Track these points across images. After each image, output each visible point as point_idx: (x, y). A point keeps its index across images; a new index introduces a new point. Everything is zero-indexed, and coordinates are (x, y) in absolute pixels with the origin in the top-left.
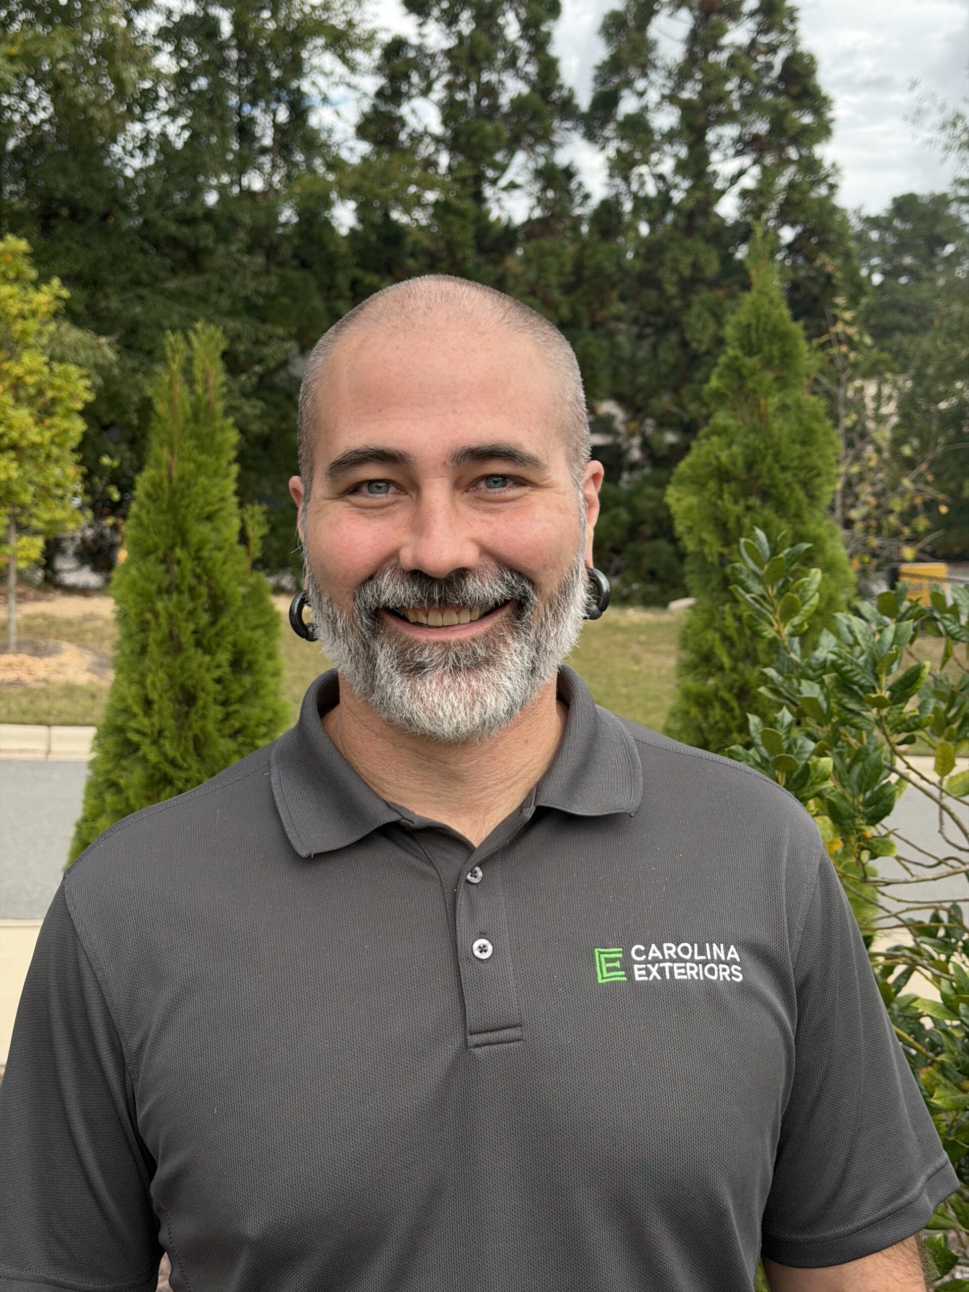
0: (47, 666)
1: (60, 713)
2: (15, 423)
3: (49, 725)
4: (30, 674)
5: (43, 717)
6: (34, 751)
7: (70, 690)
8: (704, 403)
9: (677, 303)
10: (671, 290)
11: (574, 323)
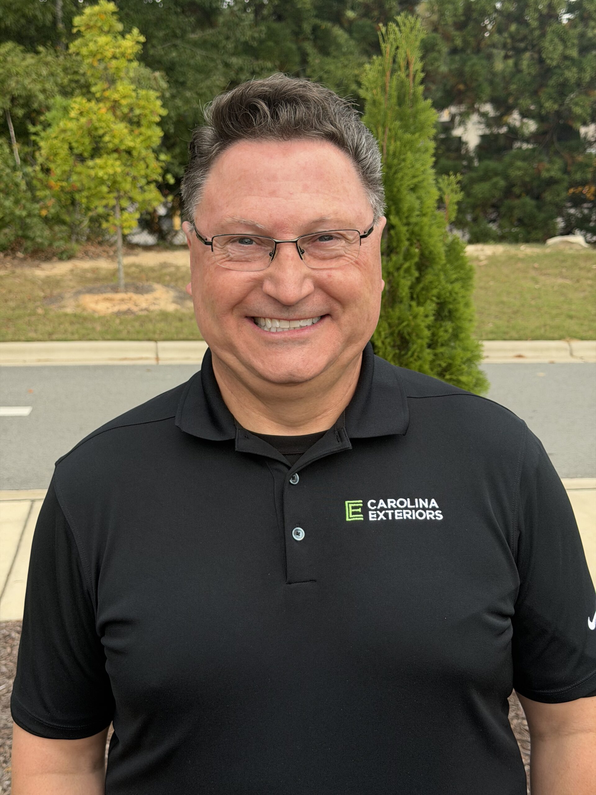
0: (147, 300)
1: (161, 332)
2: (116, 133)
3: (156, 340)
4: (137, 306)
5: (151, 335)
6: (147, 359)
7: (164, 316)
8: (555, 102)
9: (537, 33)
10: (534, 24)
11: (463, 50)
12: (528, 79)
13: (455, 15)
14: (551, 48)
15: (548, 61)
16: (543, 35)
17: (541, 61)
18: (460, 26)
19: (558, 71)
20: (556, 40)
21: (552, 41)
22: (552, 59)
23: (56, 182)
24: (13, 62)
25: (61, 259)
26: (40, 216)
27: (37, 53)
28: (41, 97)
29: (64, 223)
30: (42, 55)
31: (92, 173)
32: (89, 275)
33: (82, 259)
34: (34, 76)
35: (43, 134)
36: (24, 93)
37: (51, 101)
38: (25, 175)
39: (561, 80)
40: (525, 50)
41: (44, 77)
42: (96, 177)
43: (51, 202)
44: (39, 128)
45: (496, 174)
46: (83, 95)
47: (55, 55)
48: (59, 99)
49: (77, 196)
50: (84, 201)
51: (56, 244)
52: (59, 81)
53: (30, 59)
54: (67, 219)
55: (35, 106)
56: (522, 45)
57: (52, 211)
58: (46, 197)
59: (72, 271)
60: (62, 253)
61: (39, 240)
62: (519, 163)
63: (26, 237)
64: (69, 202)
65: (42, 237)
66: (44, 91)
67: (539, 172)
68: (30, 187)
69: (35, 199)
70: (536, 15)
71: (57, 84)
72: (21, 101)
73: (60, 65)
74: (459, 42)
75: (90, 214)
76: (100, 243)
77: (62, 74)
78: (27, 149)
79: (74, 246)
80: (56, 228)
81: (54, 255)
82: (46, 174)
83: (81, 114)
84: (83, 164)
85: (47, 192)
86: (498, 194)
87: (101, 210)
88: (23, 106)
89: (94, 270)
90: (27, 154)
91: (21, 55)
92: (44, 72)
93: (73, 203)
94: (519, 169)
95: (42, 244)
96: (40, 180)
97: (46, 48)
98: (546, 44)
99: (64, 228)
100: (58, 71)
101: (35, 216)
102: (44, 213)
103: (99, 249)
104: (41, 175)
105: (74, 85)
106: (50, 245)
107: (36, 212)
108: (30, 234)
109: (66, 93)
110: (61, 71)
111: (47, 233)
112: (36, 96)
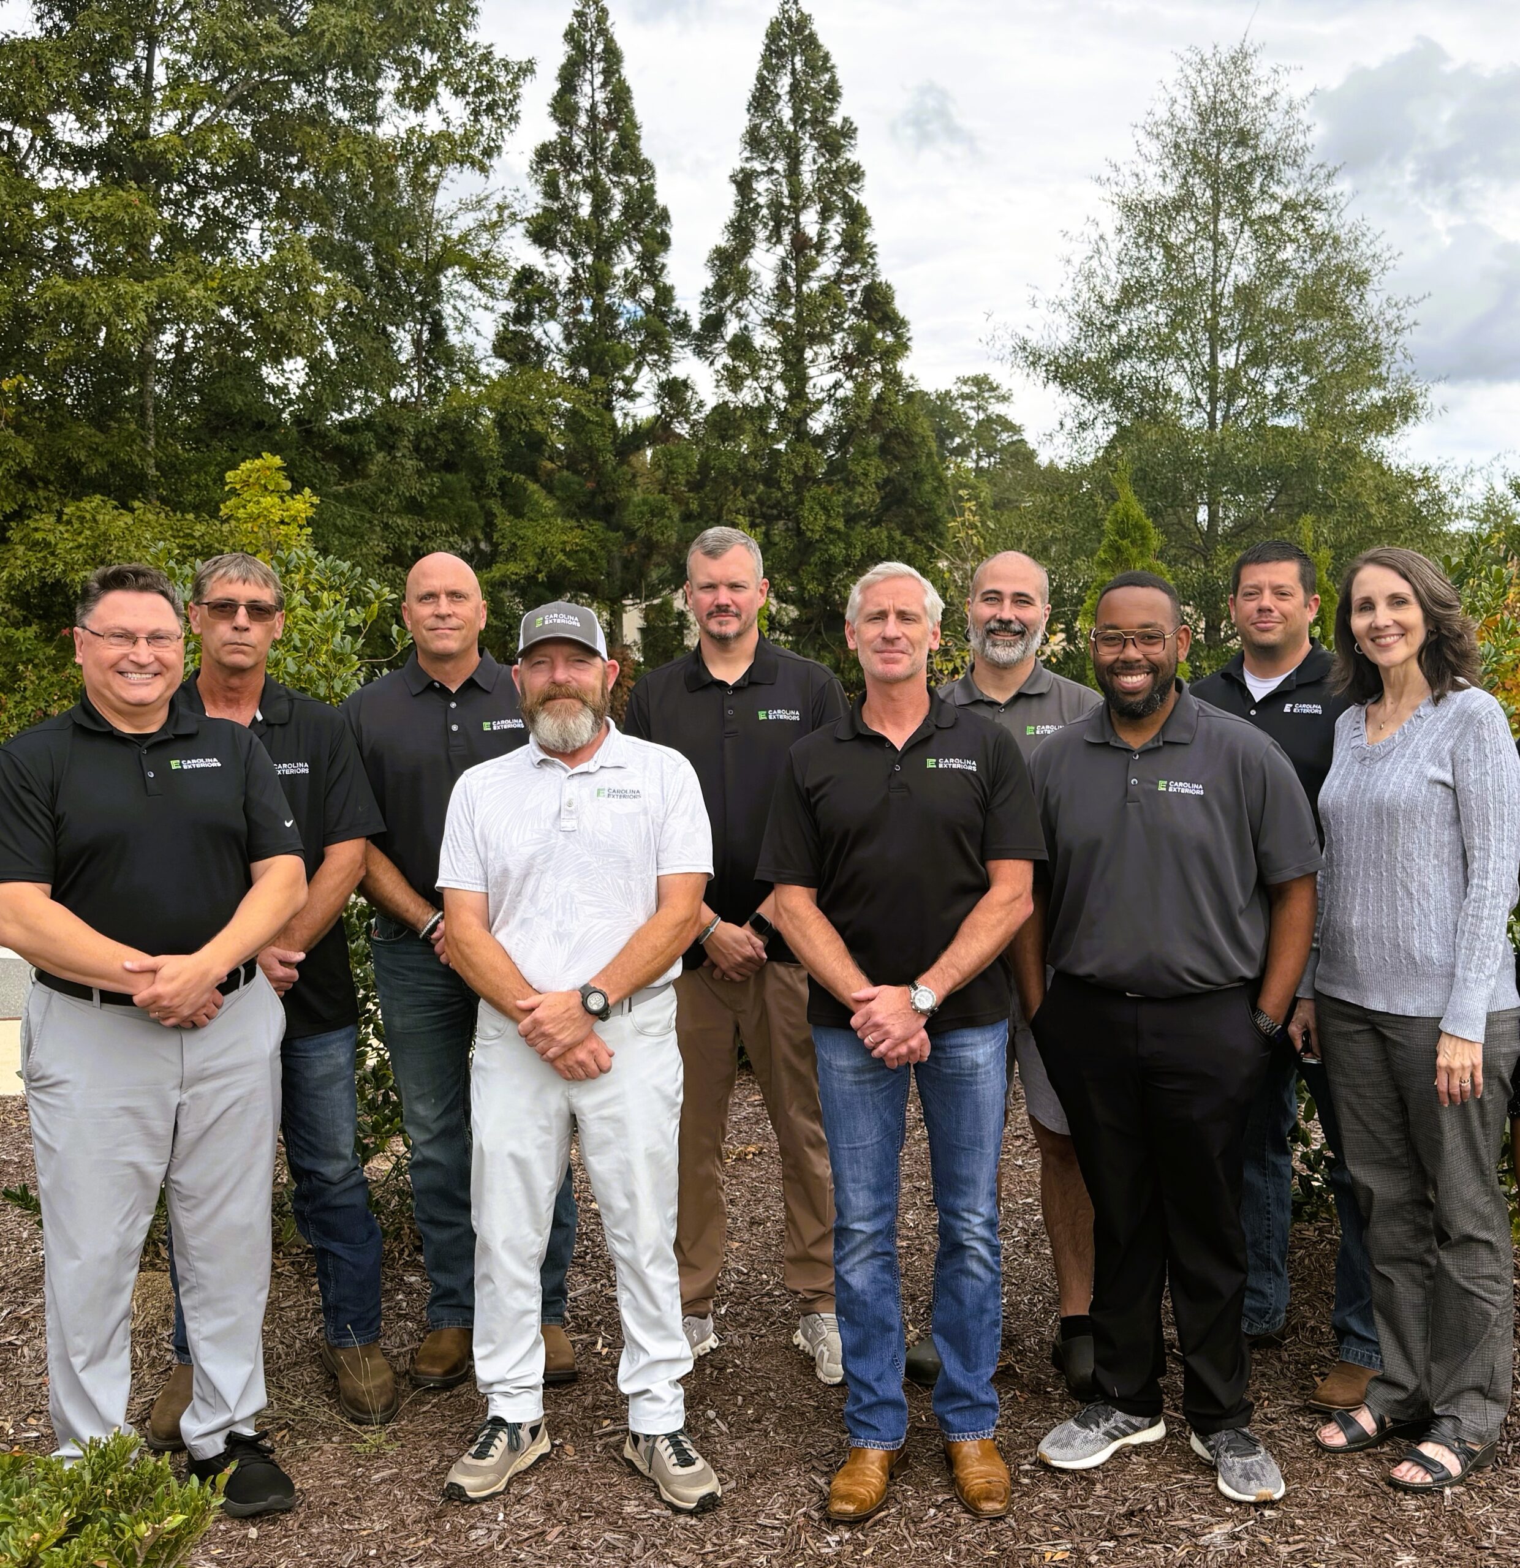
9: (792, 499)
10: (789, 488)
14: (810, 518)
15: (808, 534)
16: (801, 501)
17: (799, 533)
18: (695, 487)
19: (821, 545)
20: (817, 508)
22: (812, 531)
30: (138, 513)
40: (779, 517)
53: (123, 518)
70: (790, 477)
74: (694, 506)
91: (114, 512)
97: (143, 504)
98: (804, 512)
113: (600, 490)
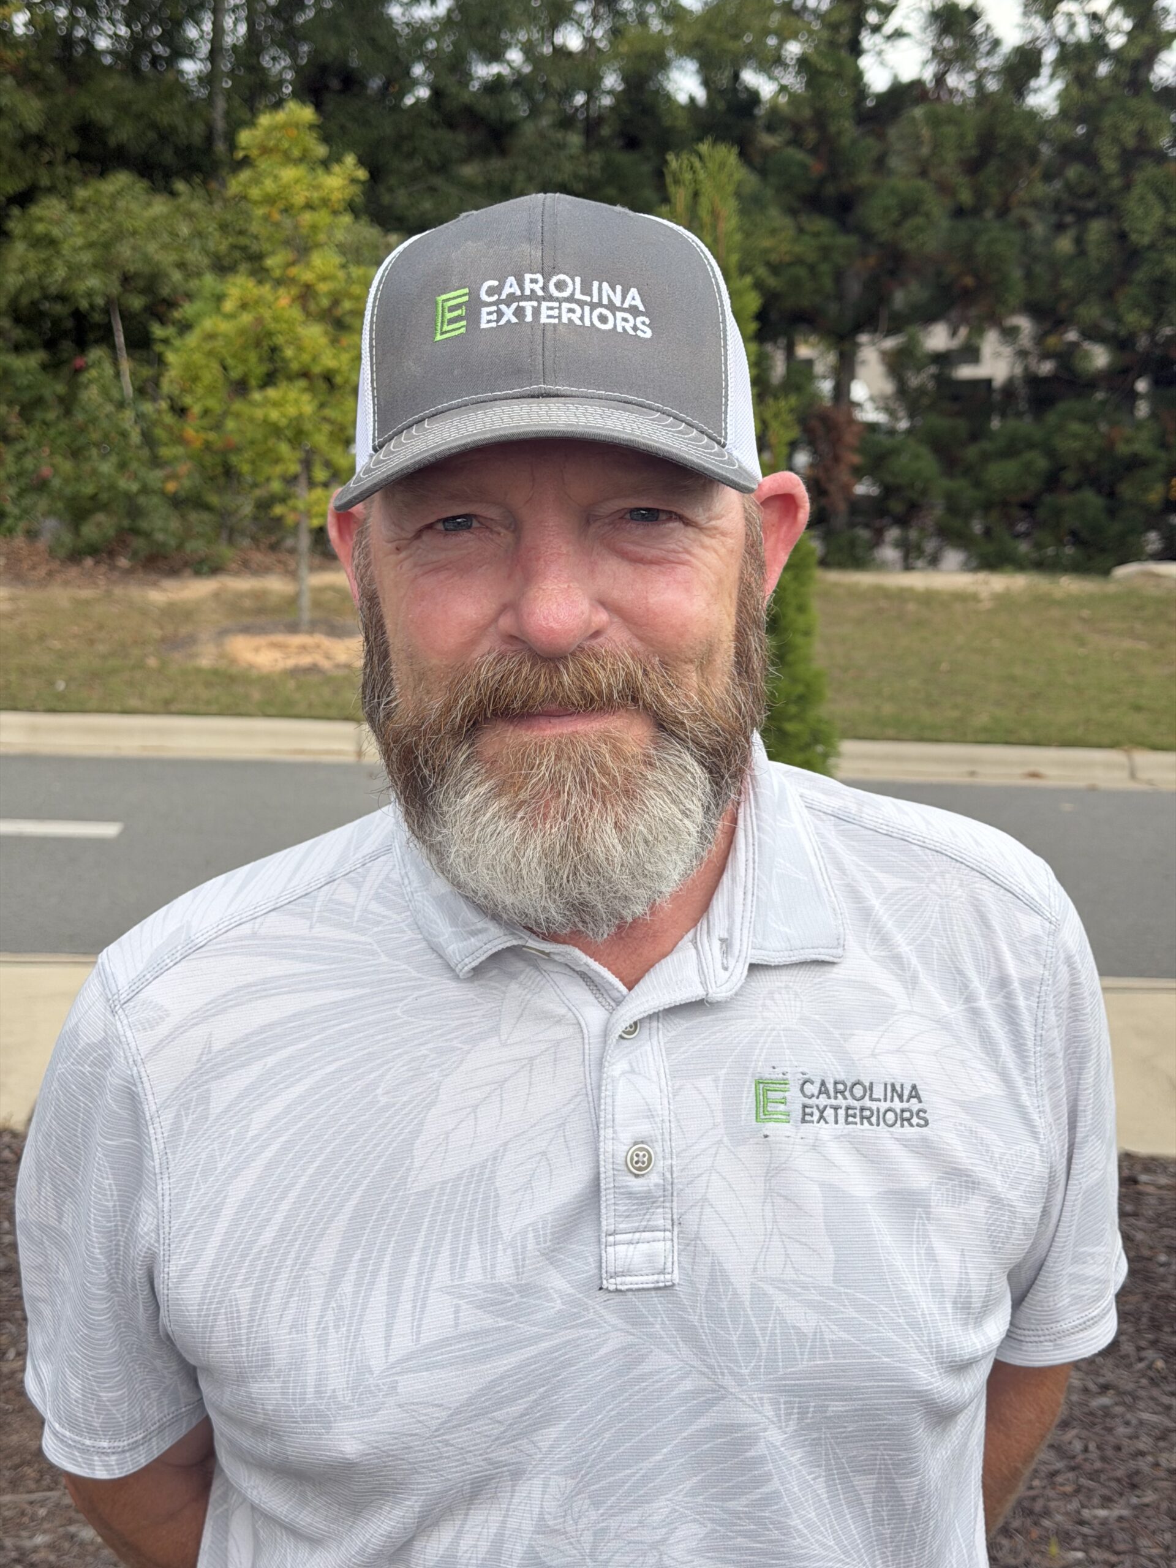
2: (306, 343)
3: (359, 721)
4: (328, 658)
5: (351, 712)
8: (1146, 312)
9: (1116, 183)
10: (1110, 165)
11: (976, 211)
12: (1096, 268)
13: (960, 147)
14: (1139, 212)
15: (1134, 237)
16: (1127, 187)
17: (1122, 236)
18: (973, 167)
19: (1153, 255)
20: (1151, 197)
21: (1142, 198)
22: (1142, 233)
23: (197, 431)
24: (128, 212)
25: (198, 573)
26: (163, 493)
27: (173, 194)
28: (177, 276)
29: (207, 507)
30: (181, 200)
31: (259, 413)
32: (247, 603)
33: (237, 574)
34: (166, 238)
35: (177, 343)
36: (147, 270)
37: (194, 284)
38: (140, 417)
39: (1158, 272)
40: (1095, 214)
41: (185, 240)
42: (266, 421)
43: (183, 468)
44: (169, 331)
45: (1031, 445)
46: (253, 273)
47: (208, 198)
48: (209, 280)
49: (234, 459)
50: (246, 468)
51: (190, 546)
52: (211, 245)
53: (160, 206)
54: (214, 499)
55: (165, 291)
56: (1090, 205)
57: (187, 483)
58: (176, 458)
59: (216, 595)
60: (202, 561)
61: (160, 537)
62: (1075, 427)
63: (135, 531)
64: (219, 470)
65: (165, 530)
66: (181, 265)
67: (1112, 444)
68: (148, 439)
69: (156, 462)
70: (1115, 150)
71: (205, 251)
72: (141, 283)
73: (215, 218)
74: (966, 196)
75: (258, 493)
76: (274, 547)
77: (217, 234)
78: (146, 372)
79: (224, 550)
80: (194, 516)
81: (186, 564)
82: (180, 417)
83: (244, 306)
84: (245, 398)
85: (179, 450)
86: (1033, 484)
87: (276, 486)
88: (143, 292)
89: (259, 596)
90: (145, 381)
91: (144, 198)
92: (184, 229)
93: (229, 472)
94: (1075, 436)
95: (164, 545)
96: (169, 429)
97: (193, 188)
98: (1131, 204)
99: (206, 516)
100: (210, 229)
101: (154, 492)
102: (171, 487)
103: (269, 559)
104: (169, 419)
105: (237, 254)
106: (180, 547)
107: (157, 485)
108: (144, 525)
109: (223, 267)
110: (215, 230)
111: (175, 524)
112: (167, 275)
113: (833, 175)
